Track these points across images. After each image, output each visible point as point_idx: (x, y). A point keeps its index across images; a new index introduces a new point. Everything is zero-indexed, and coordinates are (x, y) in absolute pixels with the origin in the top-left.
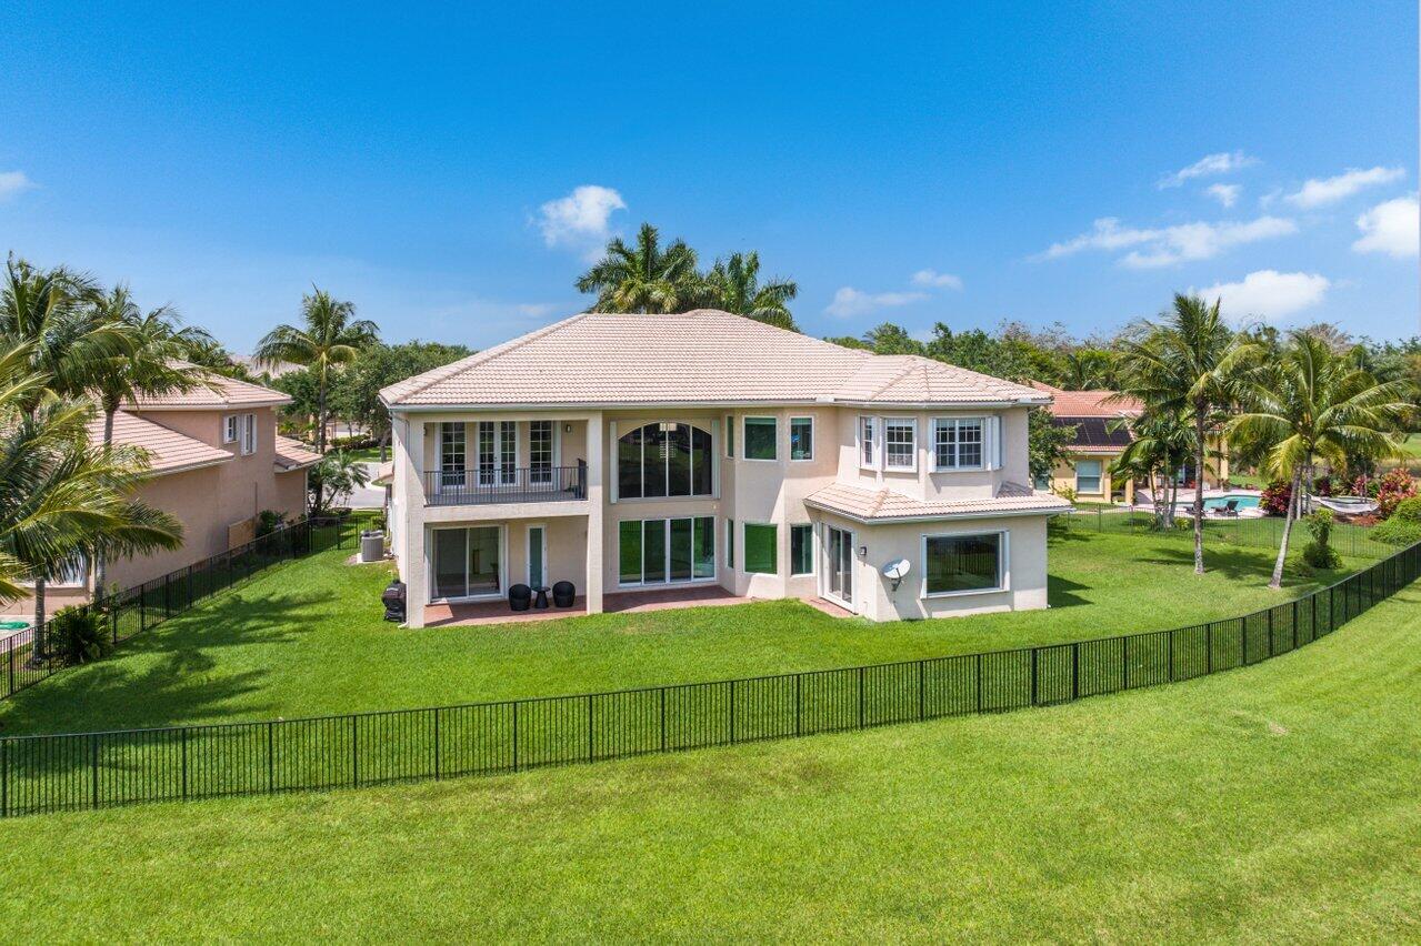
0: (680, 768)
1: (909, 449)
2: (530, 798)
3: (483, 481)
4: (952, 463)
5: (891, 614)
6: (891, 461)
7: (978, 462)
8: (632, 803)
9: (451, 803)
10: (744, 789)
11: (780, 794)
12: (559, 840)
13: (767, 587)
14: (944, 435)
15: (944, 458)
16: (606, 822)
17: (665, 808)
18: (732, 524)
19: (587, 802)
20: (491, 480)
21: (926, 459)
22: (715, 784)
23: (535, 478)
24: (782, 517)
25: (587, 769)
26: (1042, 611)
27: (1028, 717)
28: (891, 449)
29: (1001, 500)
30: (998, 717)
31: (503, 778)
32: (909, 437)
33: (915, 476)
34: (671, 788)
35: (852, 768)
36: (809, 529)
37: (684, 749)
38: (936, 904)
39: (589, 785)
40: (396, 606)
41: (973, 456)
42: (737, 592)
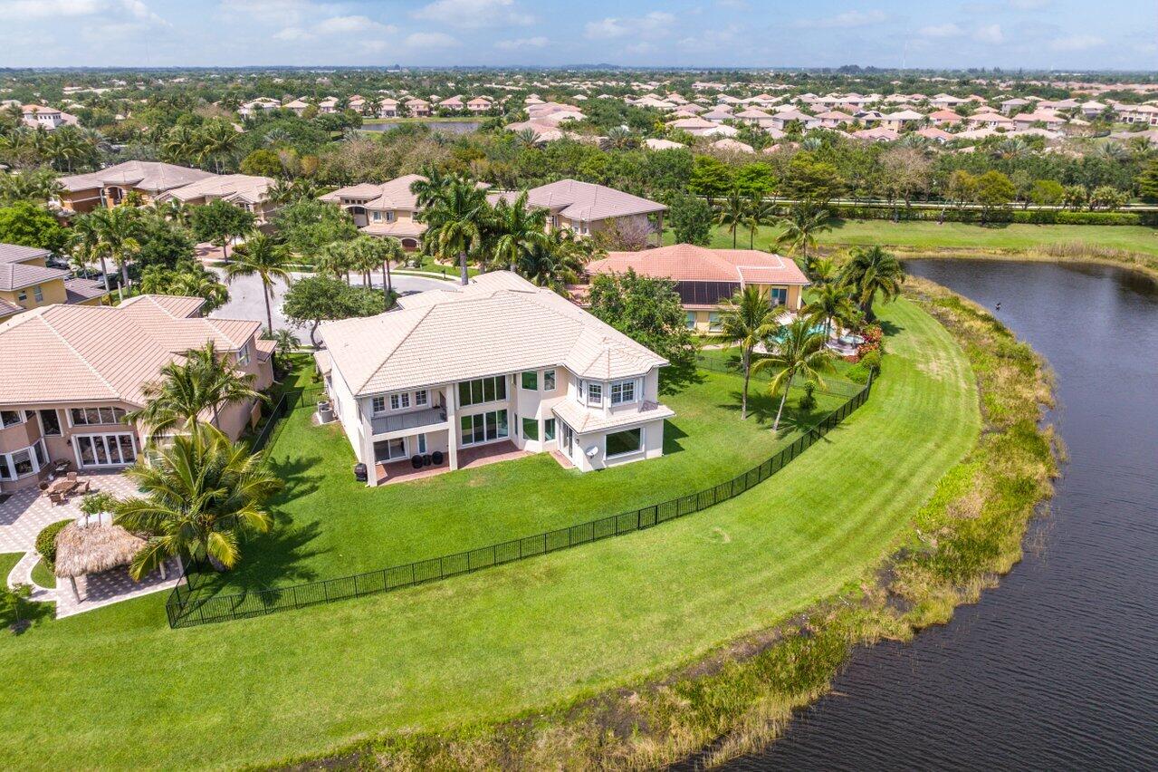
0: (502, 573)
1: (599, 396)
2: (450, 593)
3: (393, 407)
4: (619, 400)
5: (590, 468)
6: (591, 401)
7: (631, 398)
8: (488, 592)
9: (422, 597)
10: (525, 583)
11: (539, 585)
12: (465, 612)
13: (533, 447)
14: (616, 389)
15: (615, 399)
16: (479, 603)
17: (499, 595)
18: (516, 416)
19: (472, 594)
20: (397, 406)
21: (607, 401)
22: (515, 581)
23: (418, 403)
24: (540, 417)
25: (469, 576)
26: (659, 458)
27: (635, 536)
28: (591, 395)
29: (642, 413)
30: (623, 537)
31: (438, 583)
32: (600, 391)
33: (602, 408)
34: (500, 585)
35: (565, 569)
36: (554, 420)
37: (501, 563)
38: (586, 630)
39: (470, 585)
40: (362, 475)
41: (629, 396)
42: (520, 448)
